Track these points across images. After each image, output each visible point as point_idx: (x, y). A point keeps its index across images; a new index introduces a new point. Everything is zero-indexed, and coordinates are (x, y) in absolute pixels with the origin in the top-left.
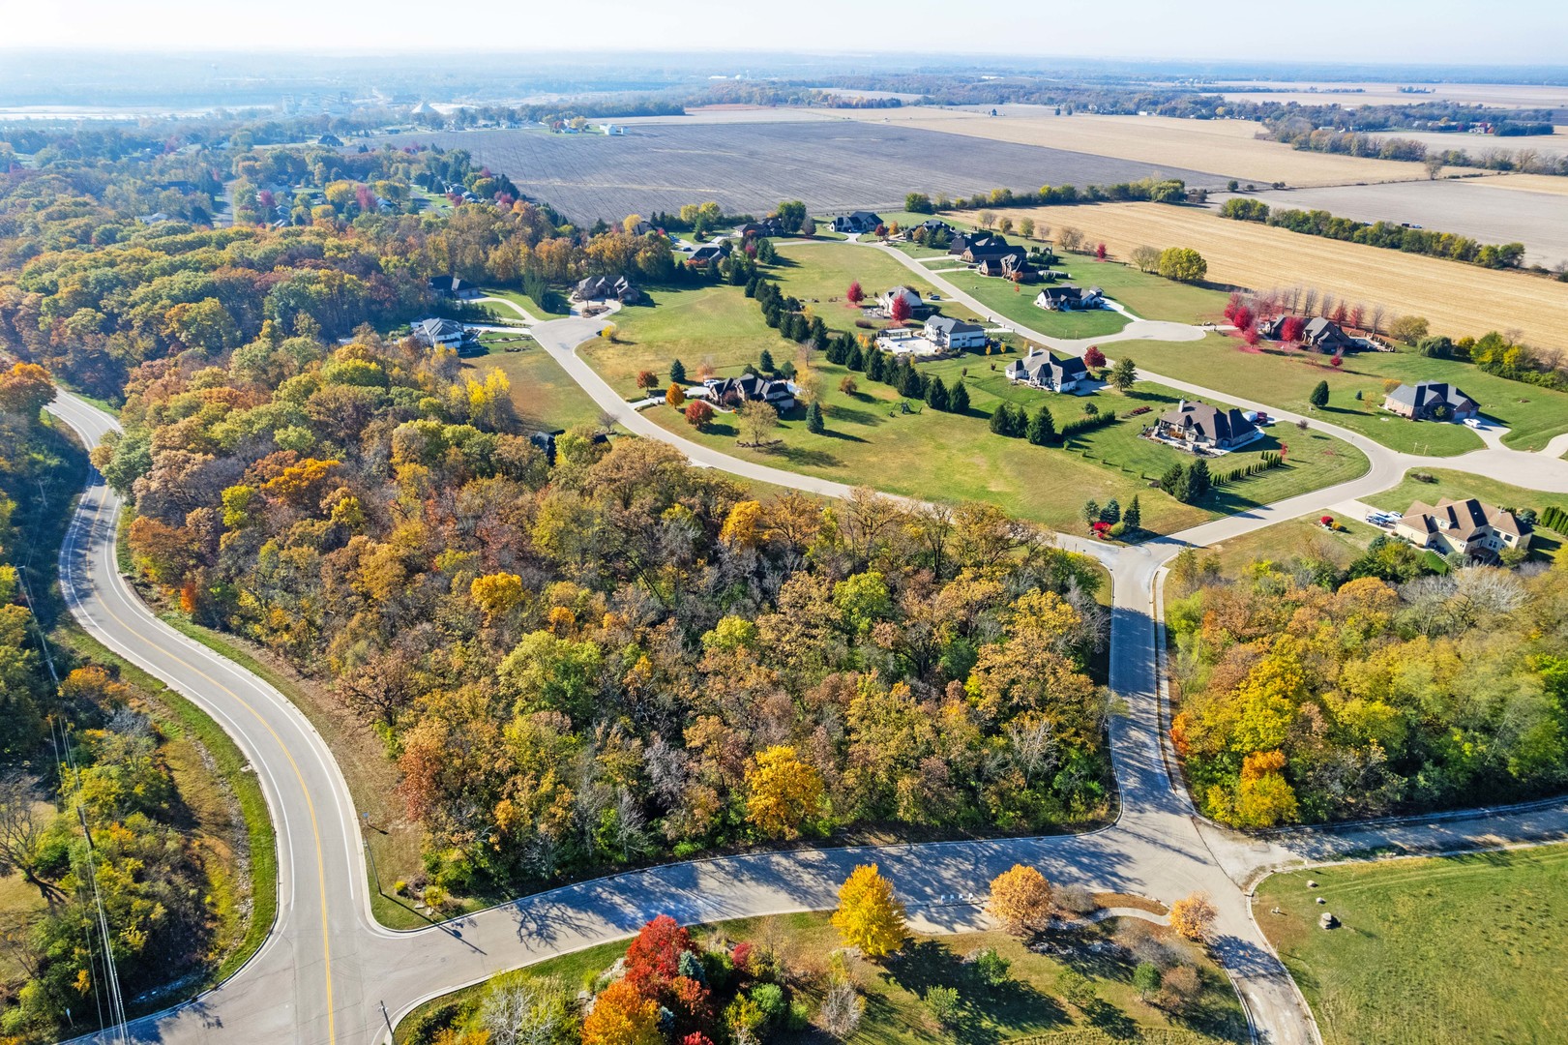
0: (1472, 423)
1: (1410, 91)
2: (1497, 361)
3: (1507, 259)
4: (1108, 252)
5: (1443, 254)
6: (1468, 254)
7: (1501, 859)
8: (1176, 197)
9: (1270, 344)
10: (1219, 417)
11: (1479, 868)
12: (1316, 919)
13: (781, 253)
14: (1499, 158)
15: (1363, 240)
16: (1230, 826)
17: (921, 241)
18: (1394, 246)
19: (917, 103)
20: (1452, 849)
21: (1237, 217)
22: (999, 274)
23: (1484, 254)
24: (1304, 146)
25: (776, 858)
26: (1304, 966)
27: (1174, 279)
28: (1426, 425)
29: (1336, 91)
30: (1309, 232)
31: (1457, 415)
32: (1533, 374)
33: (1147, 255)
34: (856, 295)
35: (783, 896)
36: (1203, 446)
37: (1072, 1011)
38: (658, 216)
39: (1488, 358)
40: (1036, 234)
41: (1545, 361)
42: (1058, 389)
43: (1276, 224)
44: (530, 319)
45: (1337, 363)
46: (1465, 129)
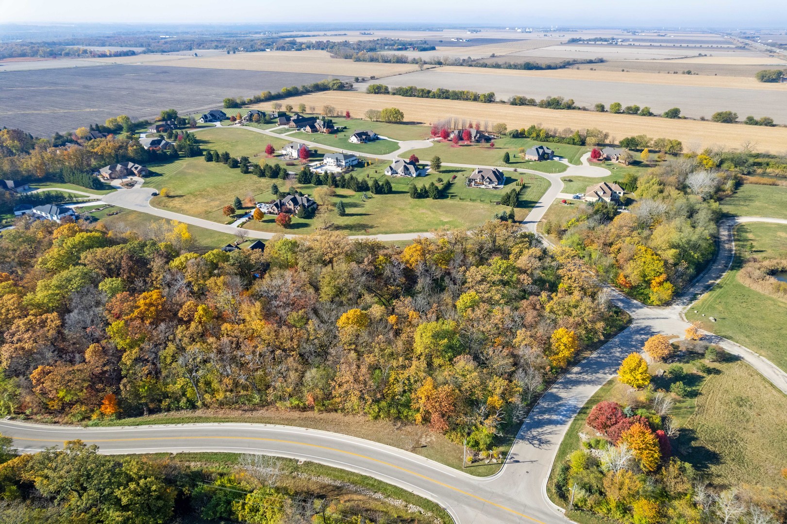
0: (556, 159)
1: (365, 34)
2: (538, 136)
3: (490, 99)
4: (351, 115)
5: (467, 99)
6: (476, 98)
7: (719, 286)
8: (341, 87)
9: (460, 143)
10: (494, 172)
11: (718, 291)
12: (710, 321)
13: (198, 137)
14: (436, 60)
15: (434, 97)
16: (659, 305)
17: (258, 121)
18: (447, 98)
19: (144, 52)
20: (708, 288)
21: (376, 93)
22: (317, 131)
23: (482, 98)
24: (358, 60)
25: (569, 376)
26: (723, 334)
27: (390, 122)
28: (544, 162)
29: (336, 35)
30: (411, 96)
31: (550, 157)
32: (551, 138)
33: (371, 113)
34: (271, 151)
35: (588, 387)
36: (494, 185)
37: (701, 374)
38: (94, 127)
39: (534, 135)
40: (308, 111)
41: (551, 133)
42: (414, 175)
43: (394, 94)
44: (93, 196)
45: (493, 145)
46: (406, 49)
